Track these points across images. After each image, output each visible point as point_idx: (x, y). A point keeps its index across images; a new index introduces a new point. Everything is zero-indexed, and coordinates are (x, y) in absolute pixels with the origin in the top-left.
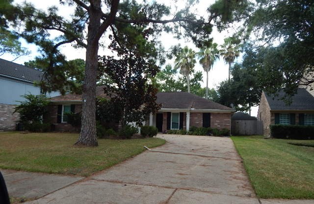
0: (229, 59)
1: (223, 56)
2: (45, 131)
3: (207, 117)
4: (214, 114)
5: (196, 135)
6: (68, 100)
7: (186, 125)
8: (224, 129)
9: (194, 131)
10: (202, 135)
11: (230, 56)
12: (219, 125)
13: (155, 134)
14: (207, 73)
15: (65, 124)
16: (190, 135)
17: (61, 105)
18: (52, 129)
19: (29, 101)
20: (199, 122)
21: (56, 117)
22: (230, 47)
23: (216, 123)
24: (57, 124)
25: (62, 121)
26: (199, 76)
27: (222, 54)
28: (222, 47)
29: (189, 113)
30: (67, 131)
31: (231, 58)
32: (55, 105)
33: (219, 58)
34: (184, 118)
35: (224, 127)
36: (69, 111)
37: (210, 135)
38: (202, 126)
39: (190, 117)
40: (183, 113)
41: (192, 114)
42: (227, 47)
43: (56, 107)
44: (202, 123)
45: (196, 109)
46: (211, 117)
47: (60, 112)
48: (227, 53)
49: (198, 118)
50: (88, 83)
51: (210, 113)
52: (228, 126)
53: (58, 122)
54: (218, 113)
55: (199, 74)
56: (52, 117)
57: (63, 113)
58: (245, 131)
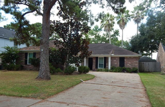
1: (133, 19)
2: (17, 70)
3: (122, 60)
4: (127, 58)
5: (115, 72)
6: (32, 50)
7: (108, 65)
8: (134, 68)
9: (113, 69)
10: (119, 72)
11: (138, 19)
12: (130, 65)
13: (88, 72)
14: (123, 30)
15: (30, 65)
16: (110, 72)
17: (27, 53)
18: (22, 68)
19: (7, 51)
20: (117, 63)
21: (24, 60)
22: (138, 13)
23: (128, 64)
24: (25, 65)
25: (28, 64)
26: (117, 33)
27: (132, 17)
28: (133, 12)
29: (110, 57)
30: (31, 70)
31: (138, 20)
32: (23, 53)
33: (130, 20)
34: (107, 61)
36: (32, 57)
37: (124, 72)
38: (119, 66)
39: (111, 60)
40: (106, 57)
41: (112, 58)
42: (136, 12)
43: (24, 54)
44: (119, 64)
45: (115, 54)
46: (125, 60)
47: (26, 57)
48: (136, 17)
49: (116, 61)
50: (44, 38)
51: (124, 57)
52: (137, 66)
53: (25, 64)
54: (130, 58)
55: (117, 31)
56: (21, 60)
57: (28, 58)
58: (148, 69)
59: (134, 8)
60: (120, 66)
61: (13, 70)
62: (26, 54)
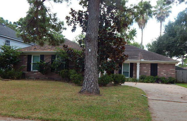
0: (161, 19)
1: (156, 16)
3: (154, 67)
5: (147, 82)
6: (38, 51)
7: (136, 74)
8: (170, 78)
9: (143, 79)
10: (152, 82)
11: (162, 16)
12: (165, 74)
15: (35, 72)
16: (141, 82)
17: (31, 56)
18: (23, 77)
20: (148, 71)
21: (26, 65)
22: (161, 8)
23: (162, 73)
24: (27, 72)
25: (32, 70)
26: (133, 33)
27: (154, 14)
28: (155, 8)
29: (139, 64)
30: (37, 79)
31: (163, 18)
32: (25, 55)
33: (152, 17)
34: (134, 68)
35: (169, 76)
37: (158, 83)
38: (150, 74)
39: (140, 67)
40: (133, 63)
41: (141, 64)
42: (159, 7)
43: (26, 57)
44: (150, 72)
45: (145, 60)
46: (158, 67)
47: (29, 62)
48: (160, 13)
49: (146, 68)
51: (157, 64)
52: (174, 75)
53: (28, 71)
54: (165, 64)
56: (22, 65)
57: (32, 62)
58: (182, 79)
59: (157, 2)
62: (29, 57)
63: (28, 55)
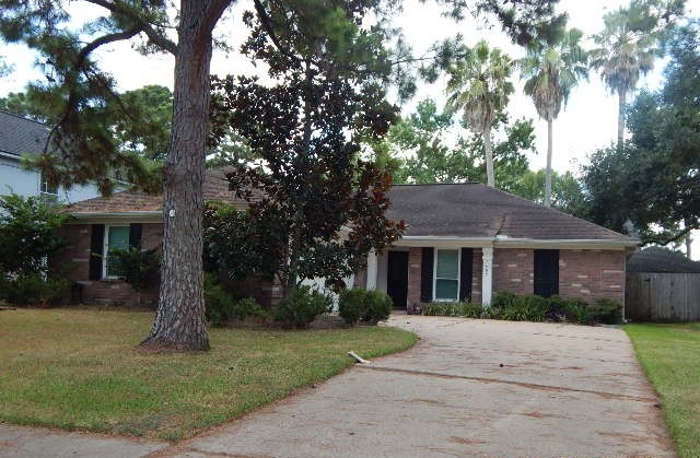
0: (620, 79)
1: (601, 69)
2: (55, 303)
3: (546, 263)
4: (571, 254)
5: (514, 319)
6: (122, 210)
7: (480, 288)
8: (603, 302)
9: (505, 307)
10: (532, 318)
11: (623, 70)
12: (585, 286)
14: (550, 122)
15: (113, 282)
16: (492, 317)
17: (102, 226)
18: (75, 297)
19: (7, 214)
20: (523, 279)
21: (87, 260)
22: (622, 41)
23: (575, 284)
24: (89, 283)
25: (104, 275)
26: (522, 135)
27: (596, 64)
28: (597, 39)
29: (491, 251)
30: (117, 305)
31: (626, 76)
32: (83, 226)
33: (587, 76)
34: (475, 266)
35: (601, 295)
36: (123, 244)
37: (557, 321)
38: (531, 289)
39: (494, 262)
40: (471, 249)
41: (498, 252)
42: (614, 40)
43: (86, 231)
44: (532, 281)
45: (513, 236)
46: (562, 263)
47: (98, 247)
48: (615, 60)
49: (519, 266)
50: (179, 159)
51: (558, 251)
53: (91, 278)
54: (585, 252)
55: (522, 126)
56: (75, 260)
57: (106, 249)
58: (673, 308)
59: (605, 17)
60: (536, 293)
61: (37, 304)
62: (97, 230)
63: (94, 225)
